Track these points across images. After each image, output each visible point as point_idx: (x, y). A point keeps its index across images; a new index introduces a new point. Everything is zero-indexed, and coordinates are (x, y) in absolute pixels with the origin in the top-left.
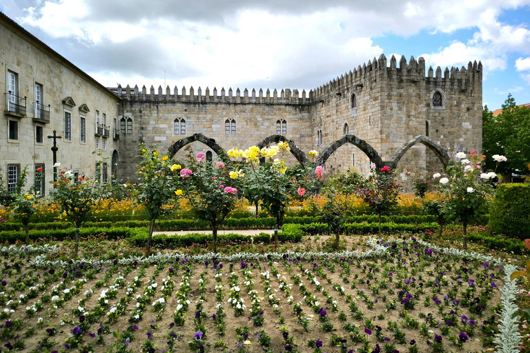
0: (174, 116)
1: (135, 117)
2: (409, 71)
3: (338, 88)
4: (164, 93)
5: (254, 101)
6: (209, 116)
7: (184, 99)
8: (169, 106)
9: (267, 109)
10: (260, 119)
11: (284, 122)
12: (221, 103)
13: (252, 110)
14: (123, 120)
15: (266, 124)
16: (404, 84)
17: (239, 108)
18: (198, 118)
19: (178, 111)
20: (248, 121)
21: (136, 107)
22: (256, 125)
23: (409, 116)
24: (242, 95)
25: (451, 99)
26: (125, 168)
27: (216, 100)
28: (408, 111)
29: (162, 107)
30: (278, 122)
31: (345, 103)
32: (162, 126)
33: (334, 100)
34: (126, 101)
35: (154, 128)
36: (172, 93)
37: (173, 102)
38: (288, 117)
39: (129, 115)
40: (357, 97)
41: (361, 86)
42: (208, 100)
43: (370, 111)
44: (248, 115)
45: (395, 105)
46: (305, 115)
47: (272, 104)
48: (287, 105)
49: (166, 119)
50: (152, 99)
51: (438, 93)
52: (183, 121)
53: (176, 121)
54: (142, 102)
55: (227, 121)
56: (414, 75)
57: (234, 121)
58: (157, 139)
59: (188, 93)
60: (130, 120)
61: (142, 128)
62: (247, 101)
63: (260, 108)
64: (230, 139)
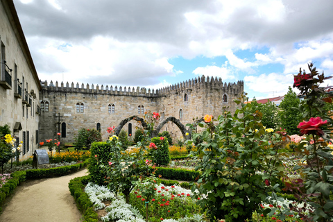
0: (76, 101)
1: (51, 101)
2: (215, 84)
3: (176, 90)
4: (70, 86)
5: (125, 94)
6: (99, 102)
7: (83, 91)
8: (74, 95)
9: (133, 99)
10: (129, 105)
11: (143, 107)
12: (106, 94)
13: (124, 99)
14: (42, 102)
15: (133, 107)
16: (213, 91)
17: (117, 97)
18: (92, 103)
19: (79, 98)
20: (122, 105)
21: (52, 95)
22: (126, 108)
23: (215, 107)
24: (118, 90)
25: (231, 98)
26: (44, 133)
27: (103, 92)
28: (215, 105)
29: (69, 95)
30: (139, 106)
31: (180, 98)
32: (68, 107)
33: (173, 96)
34: (45, 90)
35: (63, 108)
36: (75, 87)
37: (76, 93)
38: (144, 104)
39: (47, 100)
40: (188, 96)
41: (191, 90)
42: (98, 92)
43: (196, 103)
44: (122, 102)
45: (209, 101)
46: (154, 103)
47: (136, 96)
48: (144, 97)
49: (71, 103)
50: (62, 90)
51: (225, 95)
52: (82, 104)
53: (78, 104)
54: (55, 92)
55: (110, 105)
56: (217, 87)
57: (113, 105)
58: (65, 115)
59: (85, 87)
60: (47, 103)
61: (56, 108)
62: (121, 94)
63: (129, 98)
64: (111, 116)
